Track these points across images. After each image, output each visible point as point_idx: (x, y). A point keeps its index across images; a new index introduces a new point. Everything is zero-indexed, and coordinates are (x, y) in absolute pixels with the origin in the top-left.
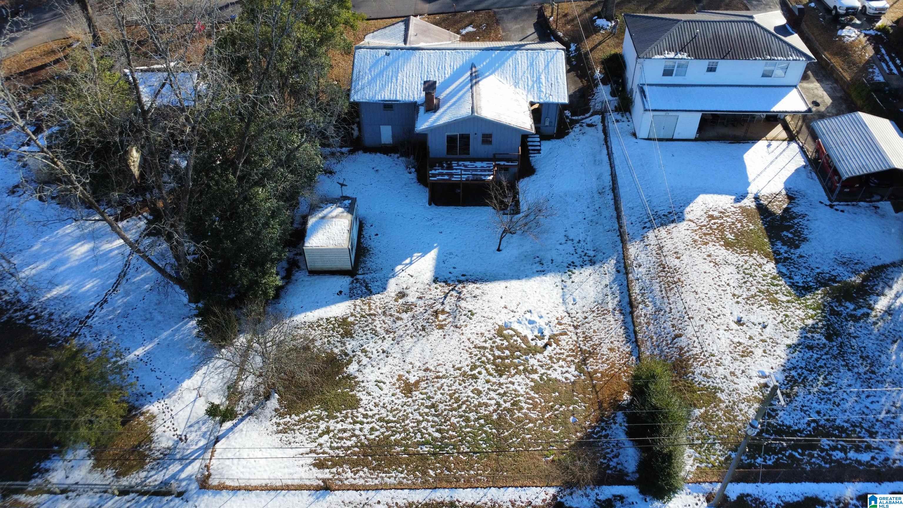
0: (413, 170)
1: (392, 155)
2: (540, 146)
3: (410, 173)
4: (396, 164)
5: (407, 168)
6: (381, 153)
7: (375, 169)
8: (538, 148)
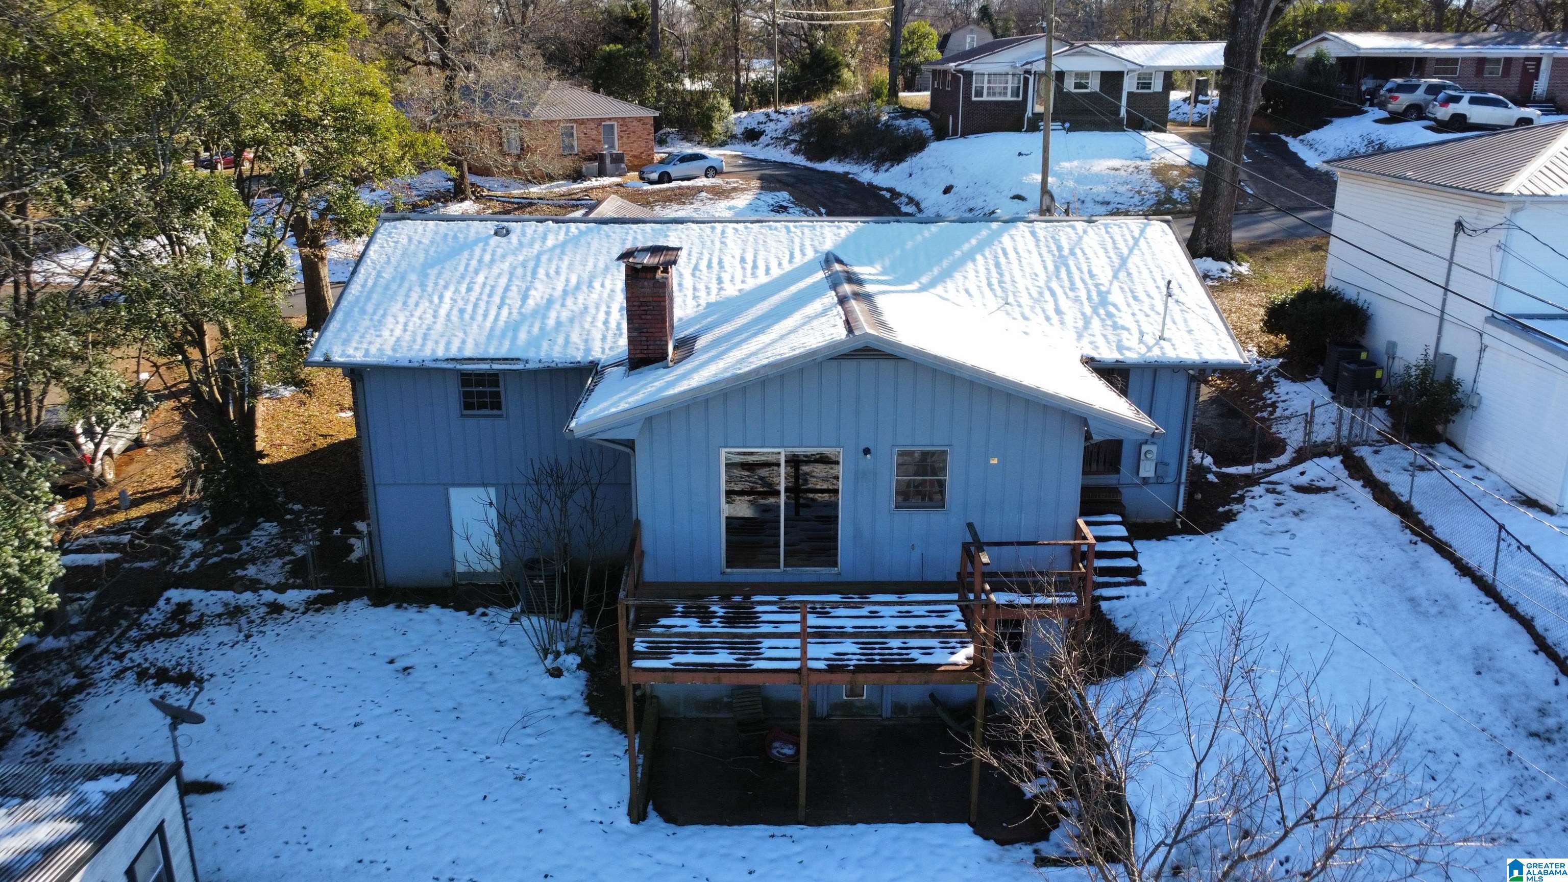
0: (572, 660)
1: (491, 611)
2: (1133, 555)
3: (556, 673)
4: (501, 643)
5: (546, 652)
6: (444, 606)
7: (399, 664)
8: (1128, 562)
